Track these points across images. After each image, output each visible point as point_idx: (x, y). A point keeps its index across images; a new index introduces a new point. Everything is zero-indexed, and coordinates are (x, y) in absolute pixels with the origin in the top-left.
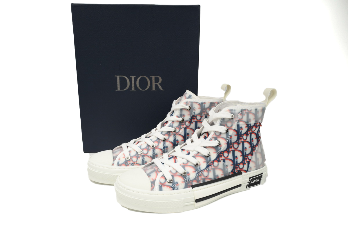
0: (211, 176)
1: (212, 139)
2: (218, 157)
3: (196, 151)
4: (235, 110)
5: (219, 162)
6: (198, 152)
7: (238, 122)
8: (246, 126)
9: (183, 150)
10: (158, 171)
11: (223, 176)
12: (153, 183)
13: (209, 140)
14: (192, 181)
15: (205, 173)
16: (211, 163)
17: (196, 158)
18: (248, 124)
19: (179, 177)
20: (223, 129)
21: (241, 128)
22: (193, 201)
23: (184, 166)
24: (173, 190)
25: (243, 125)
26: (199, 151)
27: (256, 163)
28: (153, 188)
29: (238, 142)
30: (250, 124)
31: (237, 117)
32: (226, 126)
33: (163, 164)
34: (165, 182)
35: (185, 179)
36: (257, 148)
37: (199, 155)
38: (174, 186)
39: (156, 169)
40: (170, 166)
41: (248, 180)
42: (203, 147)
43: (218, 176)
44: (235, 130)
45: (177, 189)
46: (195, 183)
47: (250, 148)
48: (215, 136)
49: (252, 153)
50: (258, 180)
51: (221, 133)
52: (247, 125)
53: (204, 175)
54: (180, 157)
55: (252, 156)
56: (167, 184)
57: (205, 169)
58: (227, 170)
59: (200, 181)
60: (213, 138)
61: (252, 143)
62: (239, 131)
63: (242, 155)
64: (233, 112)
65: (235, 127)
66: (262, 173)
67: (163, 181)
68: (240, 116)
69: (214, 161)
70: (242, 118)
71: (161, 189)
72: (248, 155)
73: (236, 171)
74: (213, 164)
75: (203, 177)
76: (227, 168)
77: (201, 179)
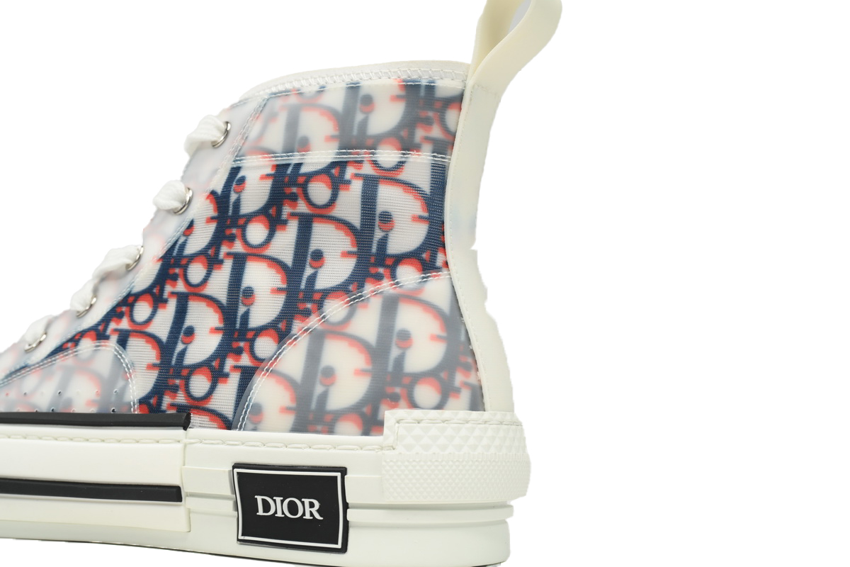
5: (103, 343)
7: (239, 156)
27: (303, 390)
29: (211, 252)
43: (71, 401)
44: (212, 194)
58: (124, 389)
63: (219, 324)
65: (217, 180)
72: (259, 330)
73: (163, 404)
76: (127, 379)
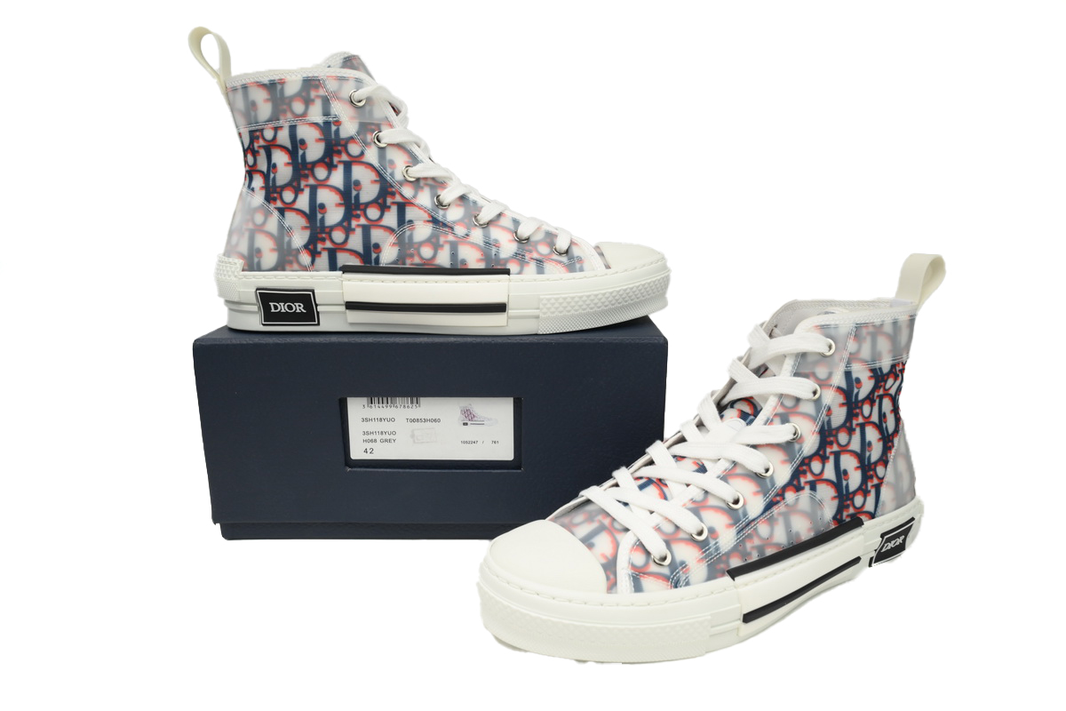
0: (780, 537)
1: (772, 421)
2: (797, 474)
3: (728, 460)
4: (836, 327)
5: (801, 493)
6: (735, 464)
7: (849, 363)
8: (870, 374)
9: (678, 458)
10: (615, 529)
11: (812, 535)
12: (610, 566)
13: (765, 424)
14: (728, 554)
15: (763, 529)
16: (777, 495)
17: (731, 481)
18: (875, 369)
19: (687, 544)
20: (804, 388)
21: (858, 380)
22: (737, 620)
23: (697, 508)
24: (676, 587)
25: (861, 372)
26: (737, 460)
27: (896, 487)
28: (612, 585)
29: (848, 425)
30: (880, 369)
31: (845, 348)
32: (811, 378)
33: (626, 504)
34: (647, 564)
35: (705, 552)
36: (896, 440)
37: (738, 471)
38: (675, 576)
39: (607, 522)
40: (652, 512)
41: (876, 541)
42: (748, 445)
43: (798, 534)
44: (839, 389)
45: (687, 584)
46: (736, 562)
47: (881, 443)
48: (780, 410)
49: (887, 457)
50: (899, 541)
51: (798, 400)
52: (873, 370)
53: (759, 536)
54: (676, 482)
55: (886, 467)
56: (653, 568)
57: (762, 514)
58: (822, 515)
59: (749, 554)
60: (776, 415)
61: (884, 425)
62: (853, 391)
63: (858, 465)
64: (833, 332)
65: (839, 379)
66: (913, 519)
67: (639, 559)
68: (852, 346)
69: (784, 489)
70: (858, 351)
71: (638, 588)
72: (876, 463)
73: (844, 517)
74: (784, 499)
75: (756, 542)
76: (822, 509)
77: (753, 548)
